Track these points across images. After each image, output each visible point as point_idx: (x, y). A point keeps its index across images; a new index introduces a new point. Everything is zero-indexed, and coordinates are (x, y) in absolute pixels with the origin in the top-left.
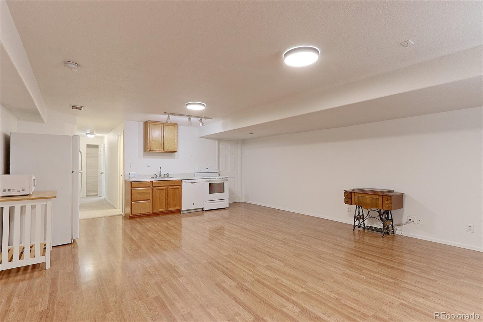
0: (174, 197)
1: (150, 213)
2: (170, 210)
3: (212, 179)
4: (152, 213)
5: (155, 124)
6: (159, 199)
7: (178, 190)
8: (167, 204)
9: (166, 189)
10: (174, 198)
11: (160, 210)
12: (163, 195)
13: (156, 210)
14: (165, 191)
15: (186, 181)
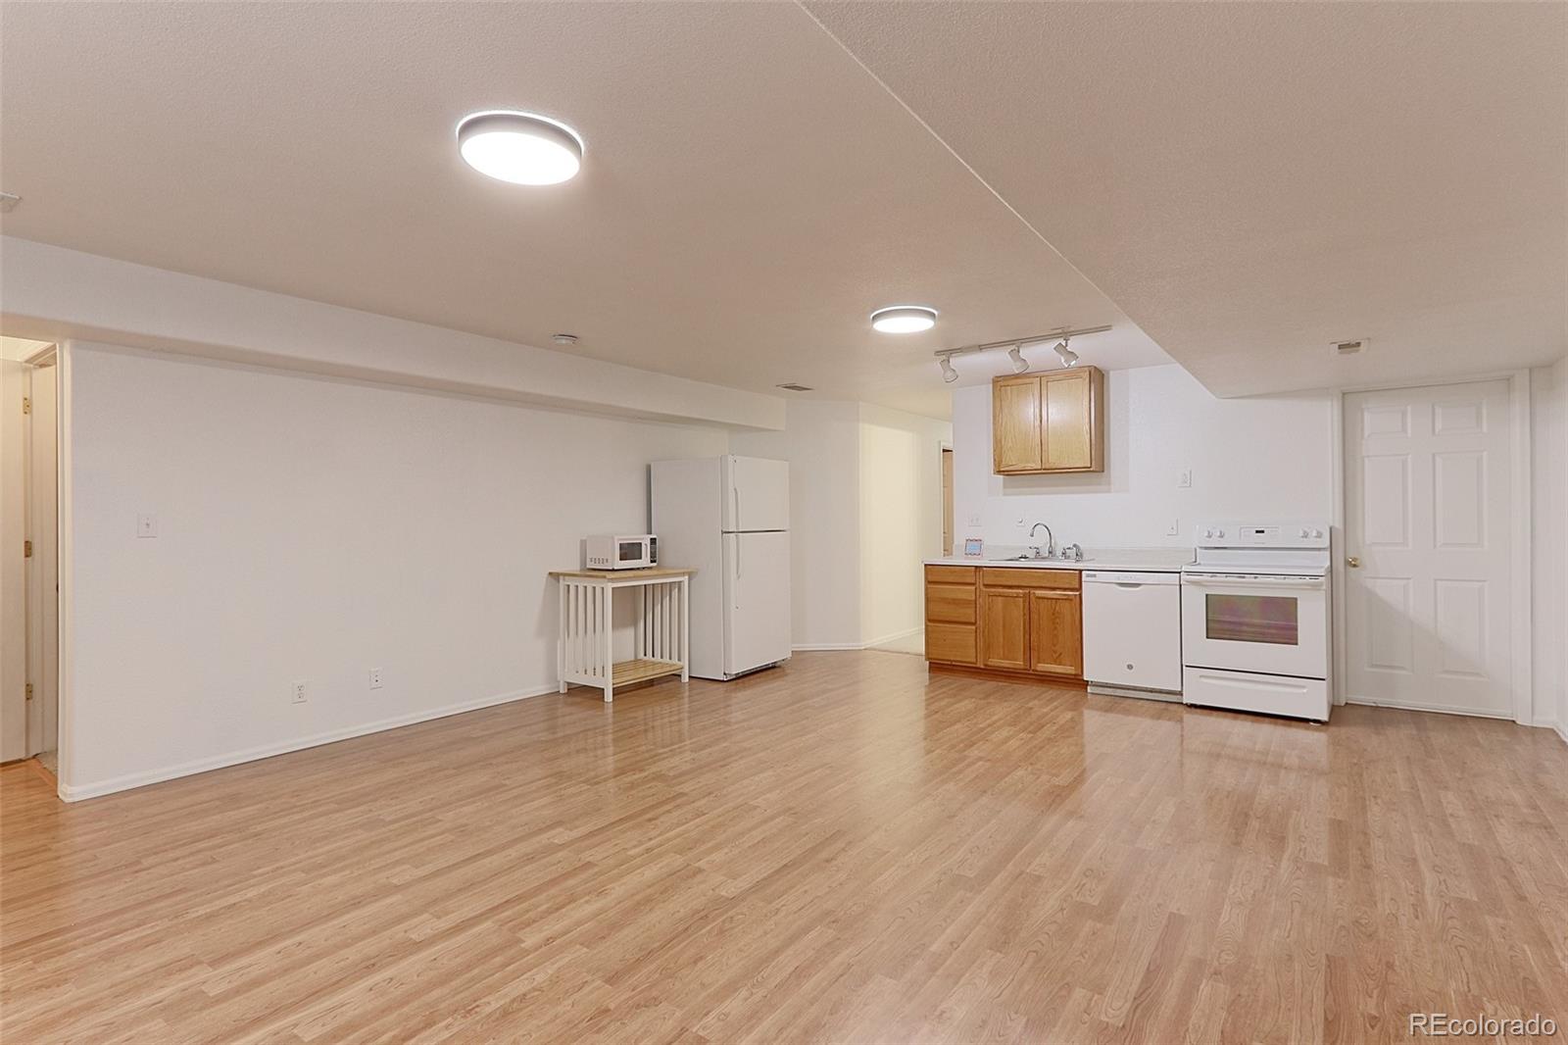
0: (1056, 628)
1: (978, 665)
2: (1038, 669)
3: (1222, 578)
4: (982, 667)
5: (1010, 383)
6: (1004, 626)
7: (1067, 604)
8: (1029, 648)
9: (1027, 598)
10: (1055, 632)
11: (1006, 663)
12: (1017, 613)
13: (996, 662)
14: (1024, 602)
15: (1095, 576)
